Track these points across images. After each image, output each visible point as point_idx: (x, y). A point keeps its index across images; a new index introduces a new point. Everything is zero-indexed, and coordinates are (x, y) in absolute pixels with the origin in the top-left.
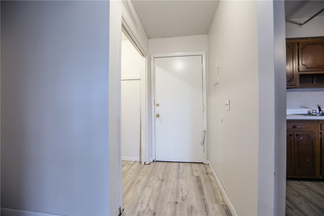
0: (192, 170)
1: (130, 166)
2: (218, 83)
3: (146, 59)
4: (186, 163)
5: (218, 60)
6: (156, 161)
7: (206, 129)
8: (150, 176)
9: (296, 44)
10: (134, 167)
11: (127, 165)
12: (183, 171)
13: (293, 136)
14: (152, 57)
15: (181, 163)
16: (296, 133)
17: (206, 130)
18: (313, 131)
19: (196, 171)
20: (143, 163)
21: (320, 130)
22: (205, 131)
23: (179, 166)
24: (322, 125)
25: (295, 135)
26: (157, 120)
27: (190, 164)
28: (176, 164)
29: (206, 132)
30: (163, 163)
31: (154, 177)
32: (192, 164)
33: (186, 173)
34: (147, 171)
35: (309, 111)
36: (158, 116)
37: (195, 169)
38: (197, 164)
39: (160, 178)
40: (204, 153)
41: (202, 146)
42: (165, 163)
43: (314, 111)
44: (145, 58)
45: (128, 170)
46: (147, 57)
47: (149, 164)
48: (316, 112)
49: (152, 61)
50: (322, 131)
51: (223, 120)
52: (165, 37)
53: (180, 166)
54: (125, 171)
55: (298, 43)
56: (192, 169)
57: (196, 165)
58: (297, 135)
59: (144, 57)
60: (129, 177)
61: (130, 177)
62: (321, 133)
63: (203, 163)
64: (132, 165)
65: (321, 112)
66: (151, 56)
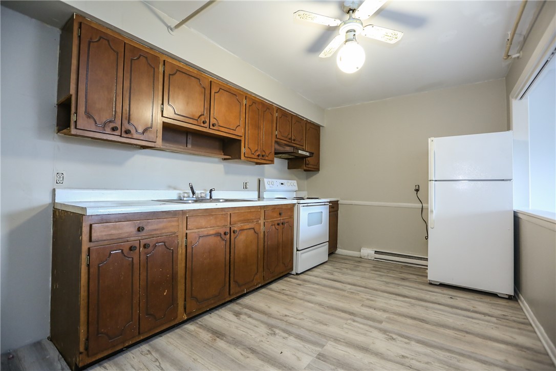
9: (162, 63)
13: (138, 249)
16: (143, 242)
18: (175, 233)
21: (185, 229)
24: (188, 220)
25: (142, 245)
35: (180, 193)
43: (186, 195)
48: (189, 197)
50: (188, 232)
55: (164, 61)
58: (145, 246)
62: (187, 233)
65: (194, 196)
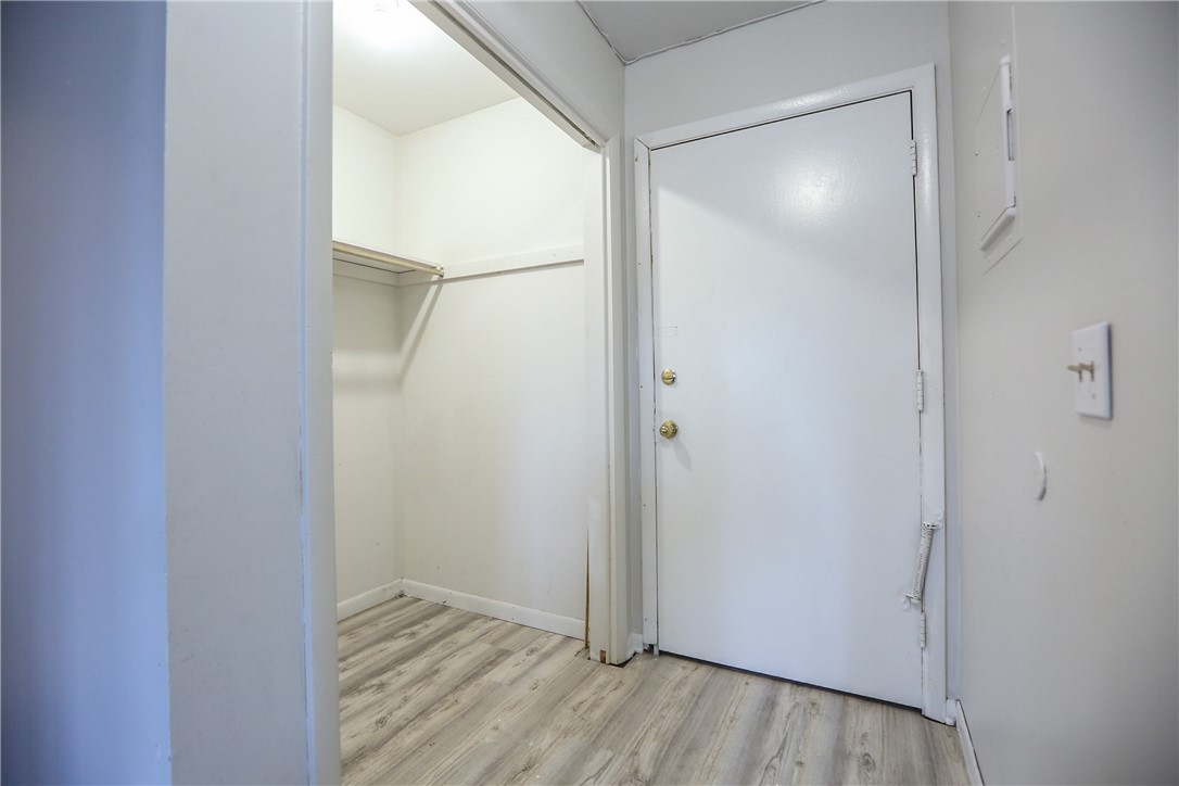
0: (840, 755)
1: (534, 658)
2: (1010, 220)
3: (608, 160)
4: (814, 694)
5: (1006, 59)
6: (662, 653)
7: (941, 517)
8: (594, 744)
10: (548, 670)
11: (523, 653)
12: (782, 748)
14: (641, 151)
15: (786, 688)
17: (941, 525)
19: (867, 762)
20: (594, 654)
22: (933, 531)
23: (771, 704)
26: (668, 451)
27: (839, 700)
28: (757, 689)
29: (940, 537)
30: (692, 665)
31: (610, 754)
32: (853, 702)
33: (800, 764)
34: (595, 705)
36: (671, 432)
37: (858, 750)
38: (879, 711)
39: (636, 772)
40: (925, 654)
41: (915, 614)
42: (703, 669)
44: (600, 157)
45: (513, 682)
46: (608, 147)
47: (622, 665)
49: (642, 166)
51: (1048, 491)
52: (700, 38)
53: (778, 709)
54: (499, 685)
56: (840, 739)
57: (869, 719)
59: (598, 152)
60: (496, 728)
61: (502, 727)
63: (918, 711)
64: (547, 656)
66: (637, 143)
